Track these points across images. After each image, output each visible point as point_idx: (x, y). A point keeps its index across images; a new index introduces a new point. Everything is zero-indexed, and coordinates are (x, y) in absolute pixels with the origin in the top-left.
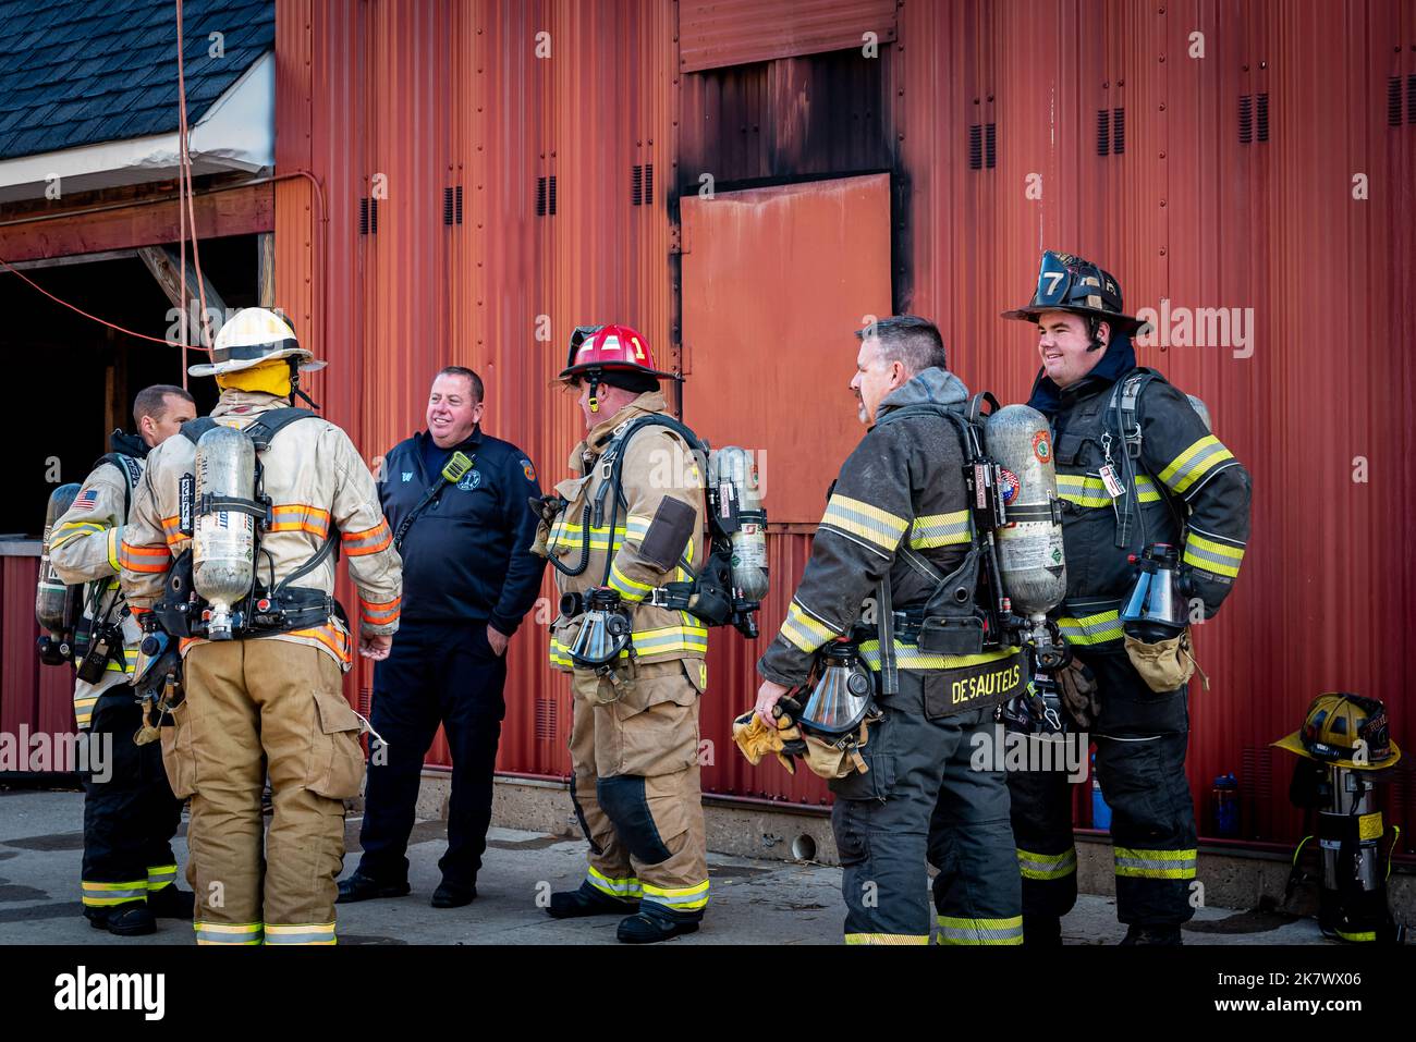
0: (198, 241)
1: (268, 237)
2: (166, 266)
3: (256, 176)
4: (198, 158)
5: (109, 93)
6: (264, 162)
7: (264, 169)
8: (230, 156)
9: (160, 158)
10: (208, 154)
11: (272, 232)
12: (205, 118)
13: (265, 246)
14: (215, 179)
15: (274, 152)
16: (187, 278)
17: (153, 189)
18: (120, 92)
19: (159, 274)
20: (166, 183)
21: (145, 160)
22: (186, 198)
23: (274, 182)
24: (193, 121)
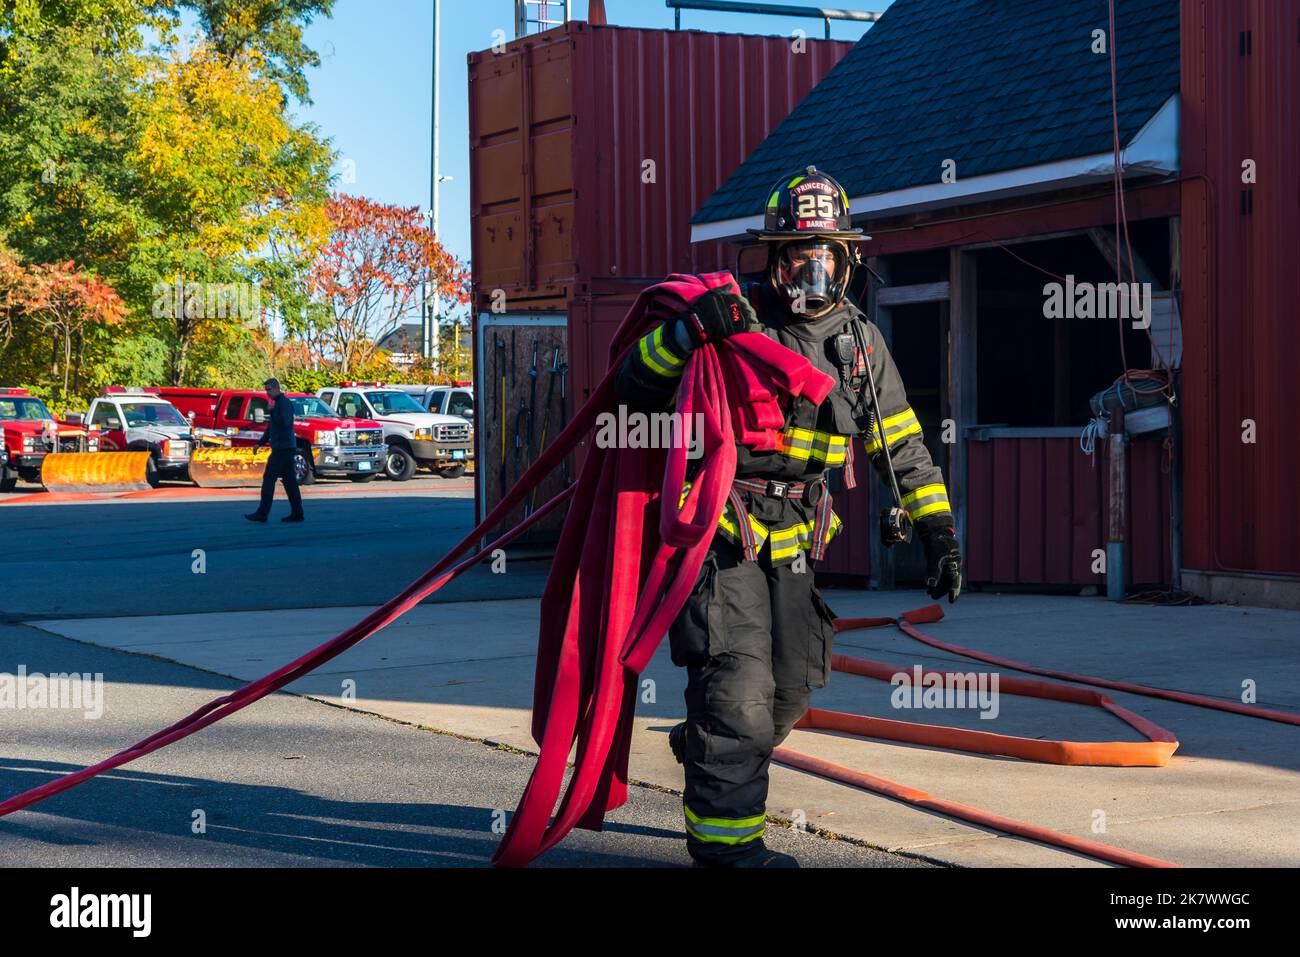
0: (1128, 223)
1: (1176, 219)
2: (1105, 240)
3: (1167, 178)
4: (1128, 167)
5: (1066, 125)
6: (1172, 168)
7: (1173, 173)
8: (1151, 165)
9: (1104, 168)
10: (1136, 165)
11: (1179, 215)
12: (1133, 141)
13: (1174, 224)
14: (1140, 180)
15: (1180, 161)
16: (1121, 247)
17: (1095, 189)
18: (1073, 125)
19: (1100, 245)
20: (1104, 184)
21: (1092, 170)
22: (1119, 193)
23: (1180, 182)
24: (1124, 145)
